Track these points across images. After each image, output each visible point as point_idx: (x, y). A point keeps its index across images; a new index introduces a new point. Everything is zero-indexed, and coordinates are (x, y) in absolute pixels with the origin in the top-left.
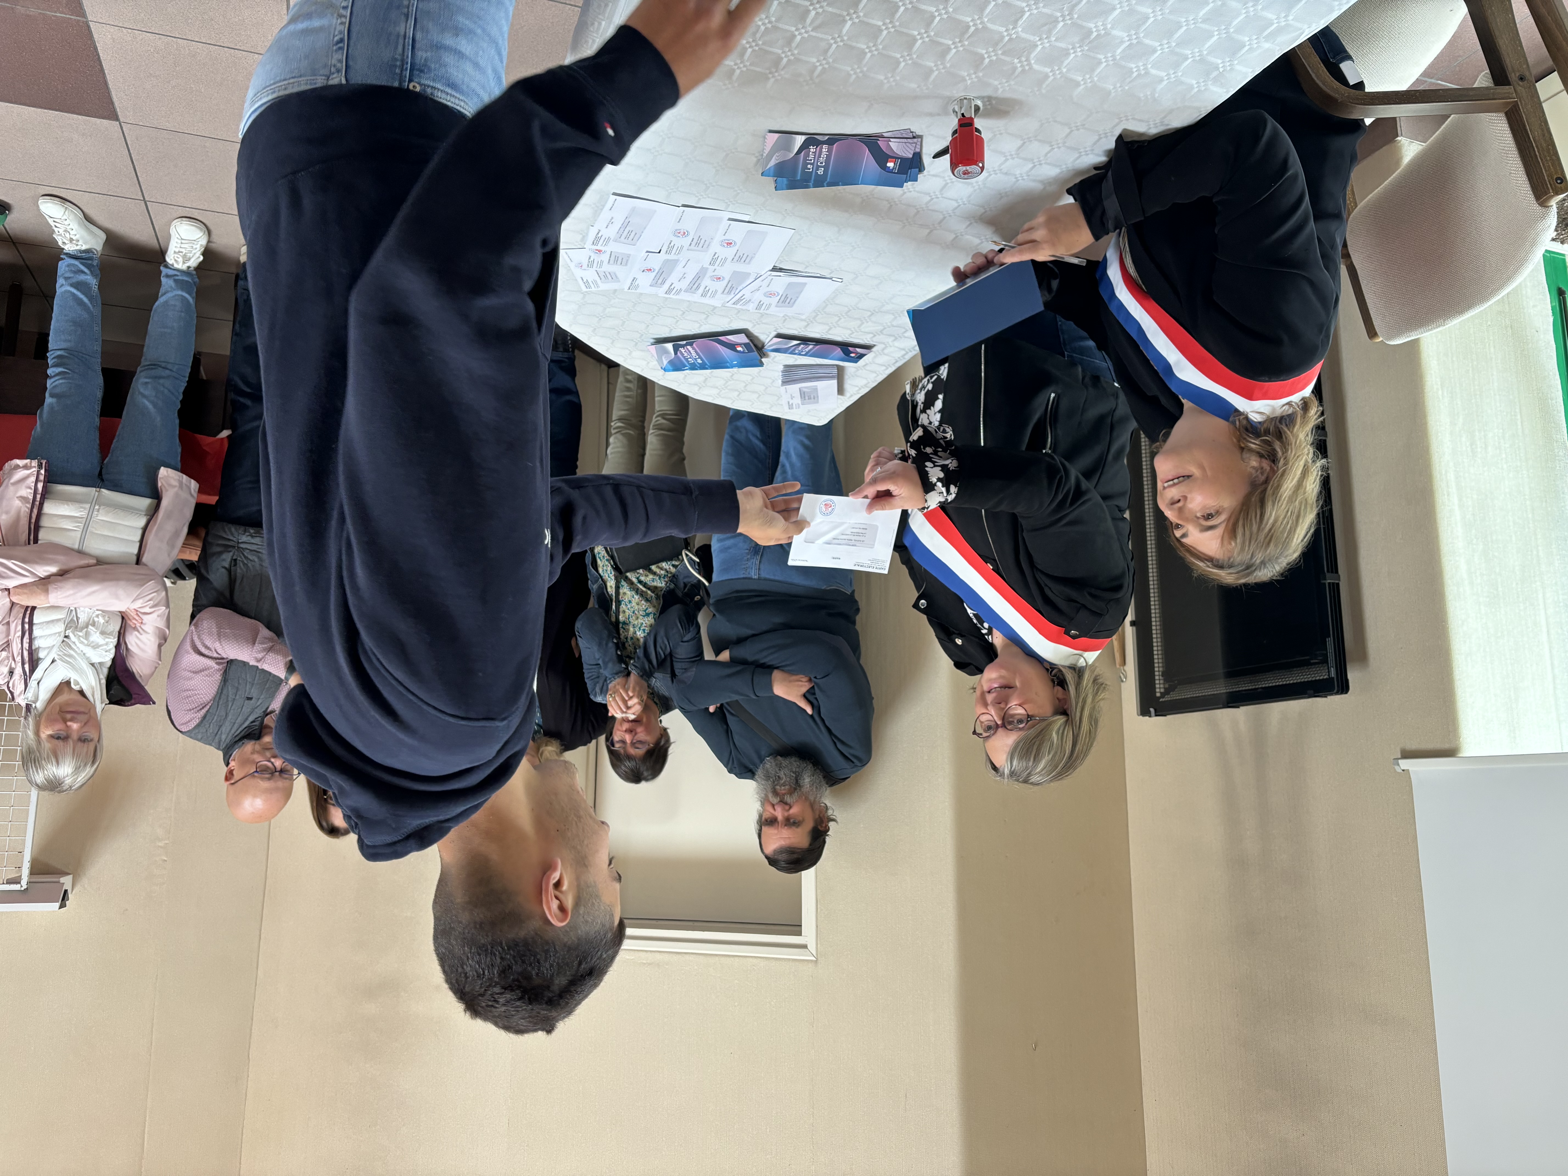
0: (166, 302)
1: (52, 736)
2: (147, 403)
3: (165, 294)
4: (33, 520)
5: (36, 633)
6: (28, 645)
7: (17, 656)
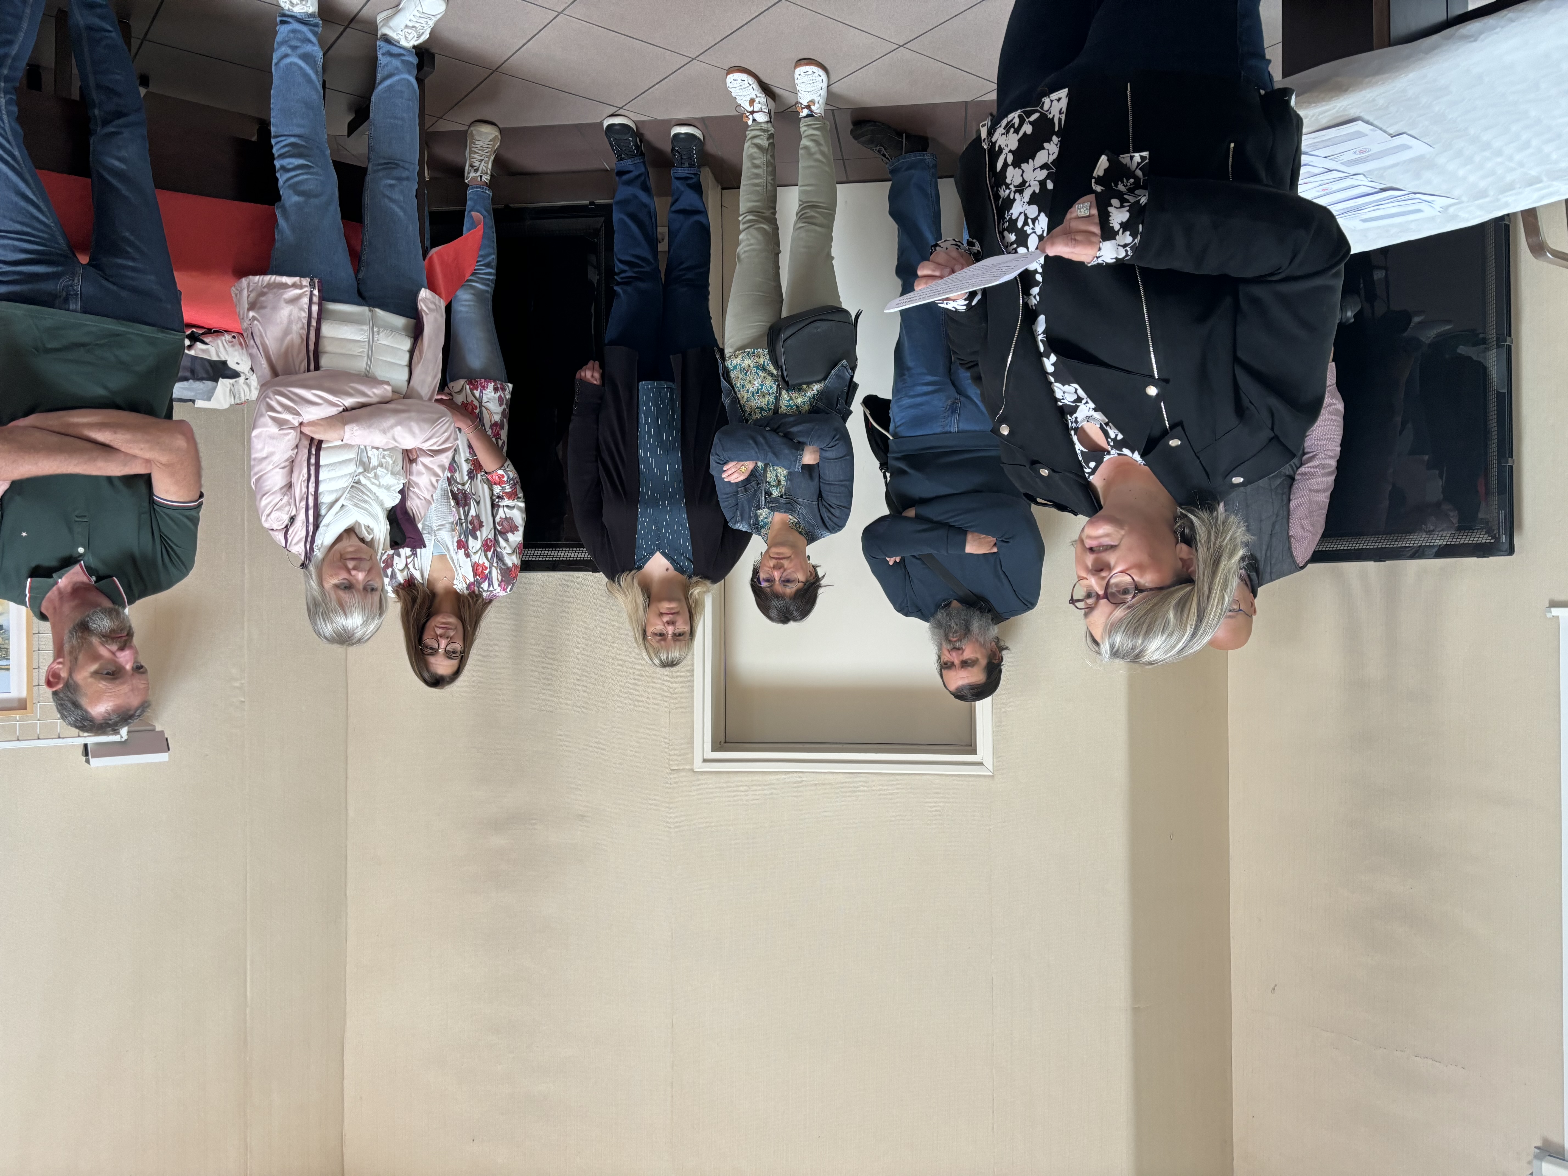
0: (391, 86)
1: (337, 586)
2: (396, 209)
3: (389, 76)
5: (322, 476)
6: (314, 489)
7: (301, 501)
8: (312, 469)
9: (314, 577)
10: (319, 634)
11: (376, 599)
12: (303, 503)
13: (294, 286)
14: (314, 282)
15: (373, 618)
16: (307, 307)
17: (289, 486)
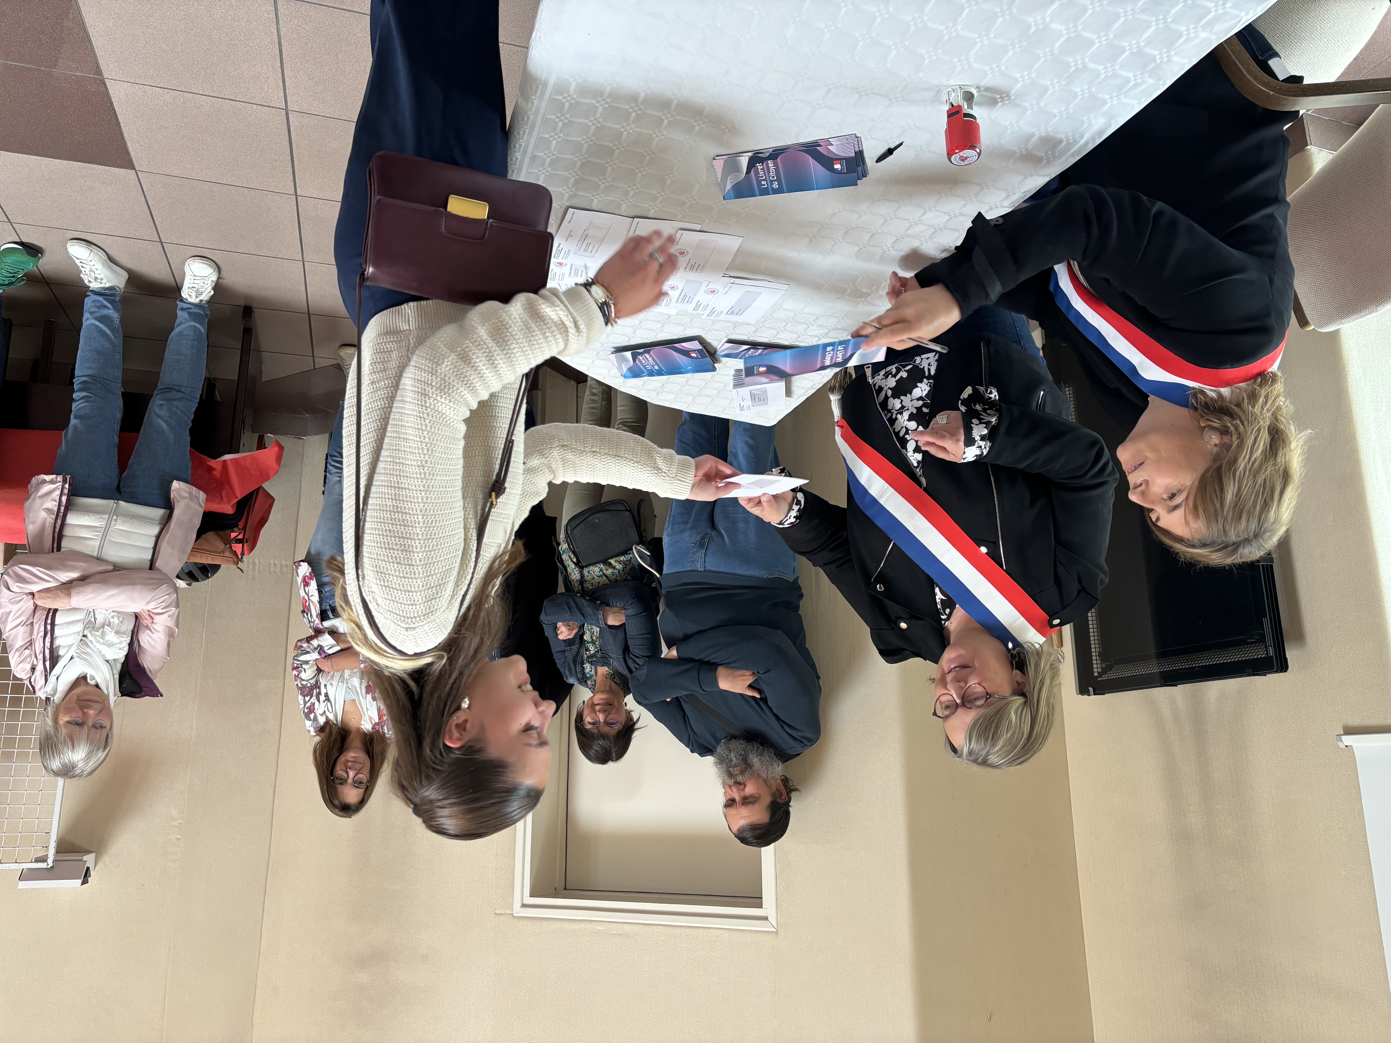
0: (180, 333)
1: (69, 723)
2: (162, 423)
3: (179, 325)
4: (57, 530)
5: (57, 633)
6: (50, 644)
7: (39, 654)
9: (50, 715)
11: (104, 735)
14: (66, 479)
15: (97, 750)
16: (58, 497)
17: (31, 642)
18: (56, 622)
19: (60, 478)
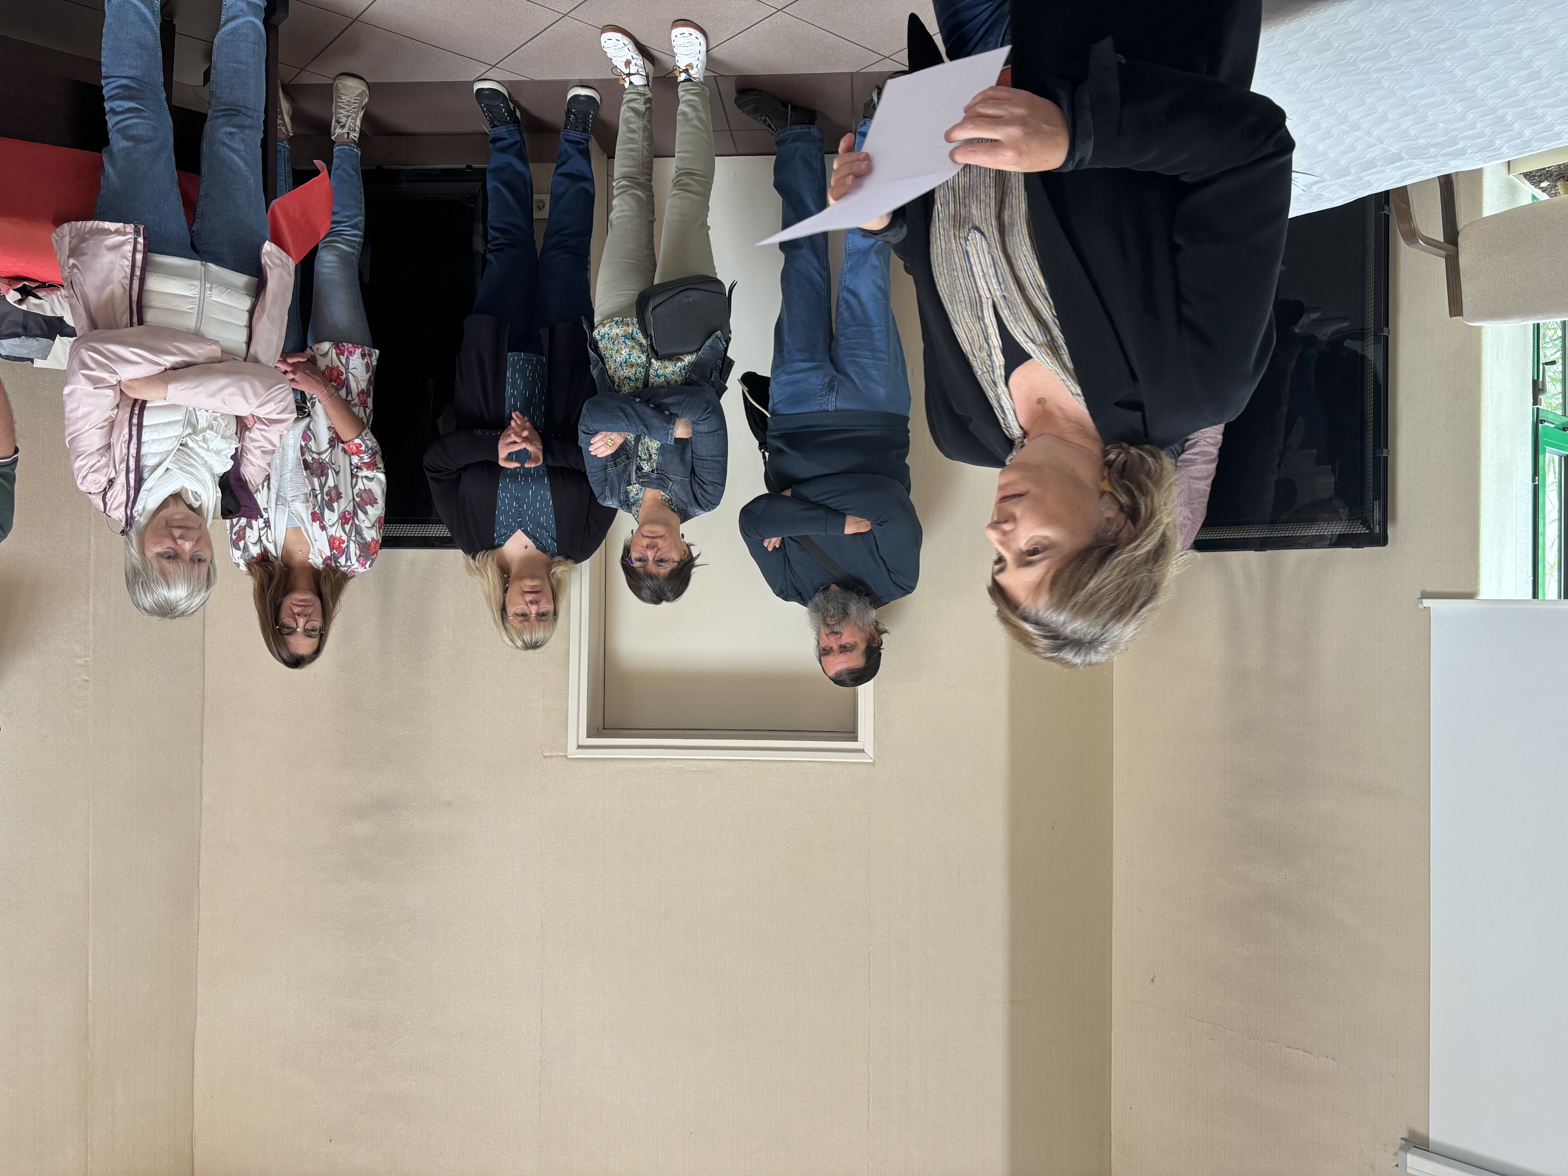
1: (160, 555)
4: (135, 297)
5: (145, 437)
6: (135, 451)
7: (121, 463)
8: (135, 429)
9: (134, 544)
10: (138, 606)
11: (204, 570)
12: (124, 465)
13: (117, 232)
14: (139, 229)
15: (200, 591)
16: (130, 255)
17: (108, 447)
18: (145, 423)
19: (130, 228)
